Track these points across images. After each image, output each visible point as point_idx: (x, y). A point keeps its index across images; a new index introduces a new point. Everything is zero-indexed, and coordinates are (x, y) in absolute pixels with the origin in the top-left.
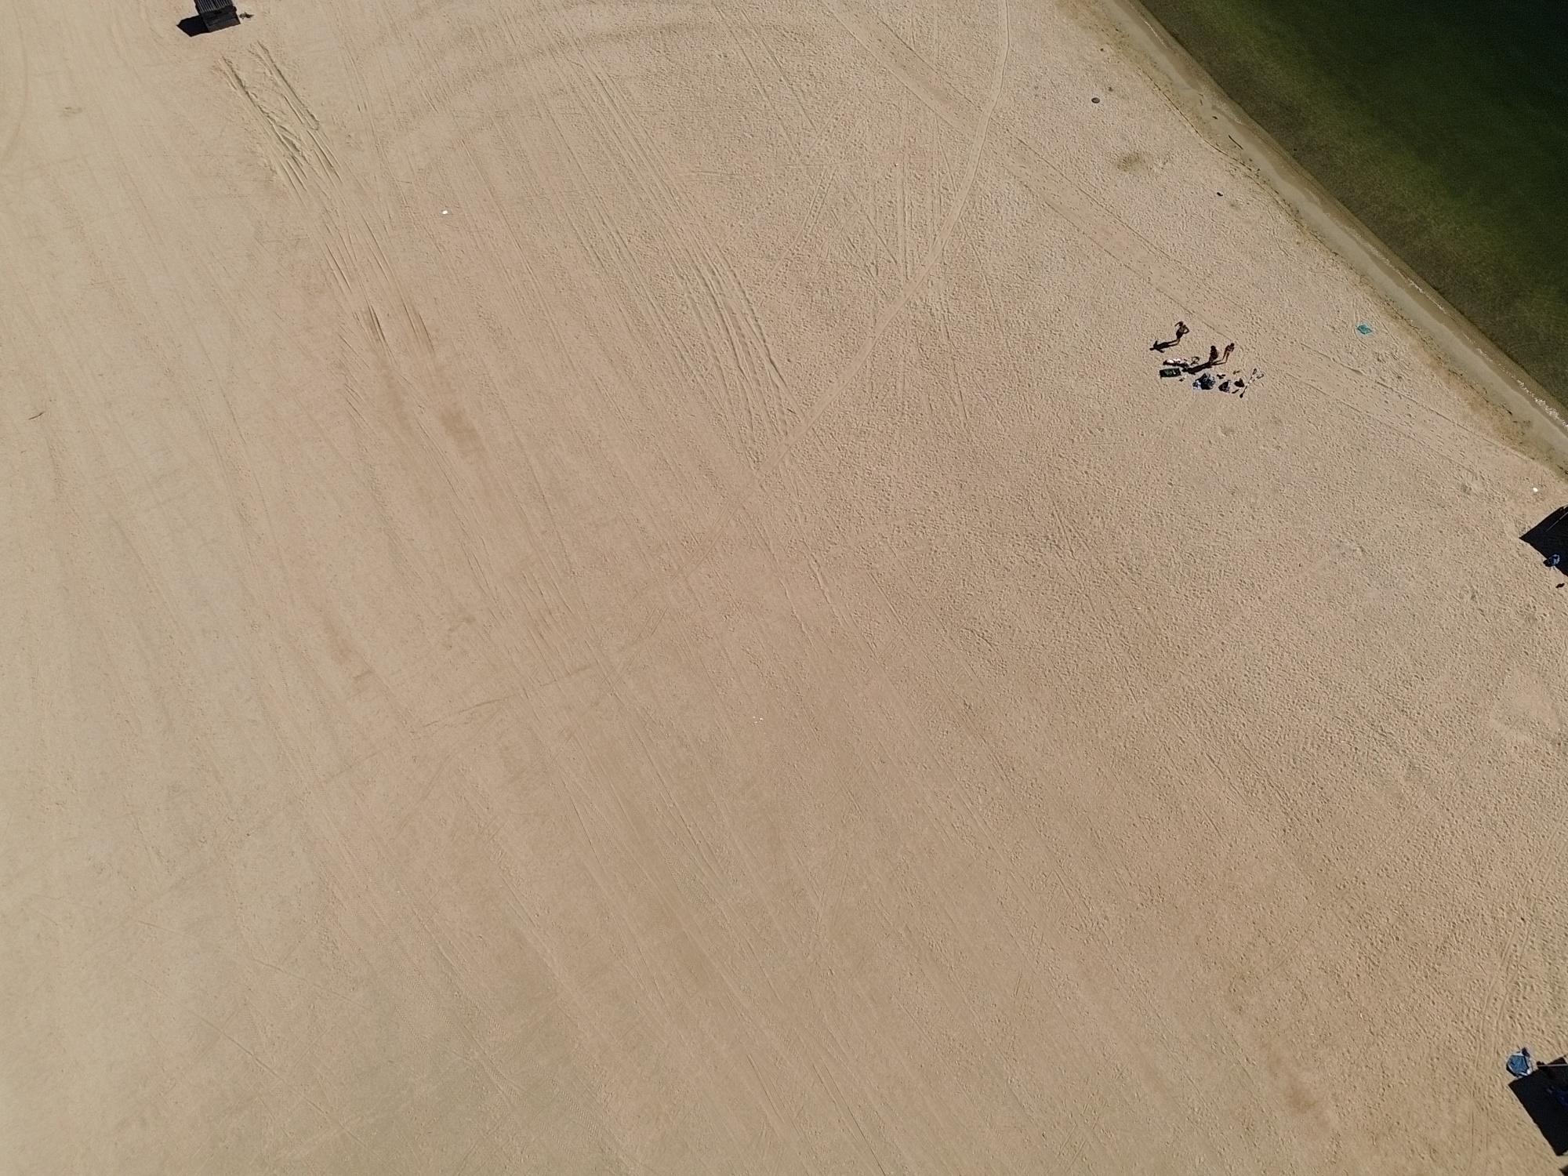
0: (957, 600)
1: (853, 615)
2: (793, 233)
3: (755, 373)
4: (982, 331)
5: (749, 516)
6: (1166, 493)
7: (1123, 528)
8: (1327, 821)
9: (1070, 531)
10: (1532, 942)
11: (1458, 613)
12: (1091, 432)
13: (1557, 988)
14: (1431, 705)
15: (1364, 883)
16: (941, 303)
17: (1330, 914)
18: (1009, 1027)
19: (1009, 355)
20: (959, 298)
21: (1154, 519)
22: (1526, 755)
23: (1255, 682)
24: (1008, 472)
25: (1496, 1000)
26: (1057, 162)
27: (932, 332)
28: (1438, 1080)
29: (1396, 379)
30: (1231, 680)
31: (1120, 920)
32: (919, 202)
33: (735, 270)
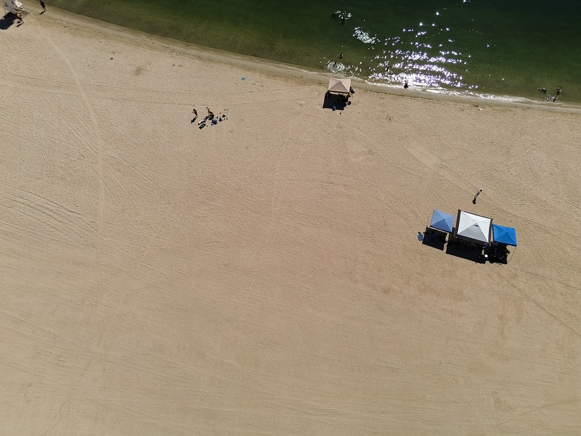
0: (196, 238)
1: (168, 268)
2: (41, 165)
3: (68, 219)
4: (135, 152)
5: (106, 266)
6: (229, 161)
7: (226, 180)
8: (337, 216)
9: (212, 192)
10: (401, 205)
11: (324, 138)
12: (194, 159)
13: (414, 212)
14: (336, 167)
15: (357, 224)
16: (115, 153)
17: (356, 238)
18: (309, 342)
19: (150, 154)
20: (119, 147)
21: (232, 171)
22: (366, 162)
23: (293, 195)
24: (180, 188)
25: (405, 226)
26: (116, 85)
27: (120, 164)
28: (409, 257)
29: (262, 87)
30: (287, 199)
31: (312, 286)
32: (79, 126)
33: (29, 191)
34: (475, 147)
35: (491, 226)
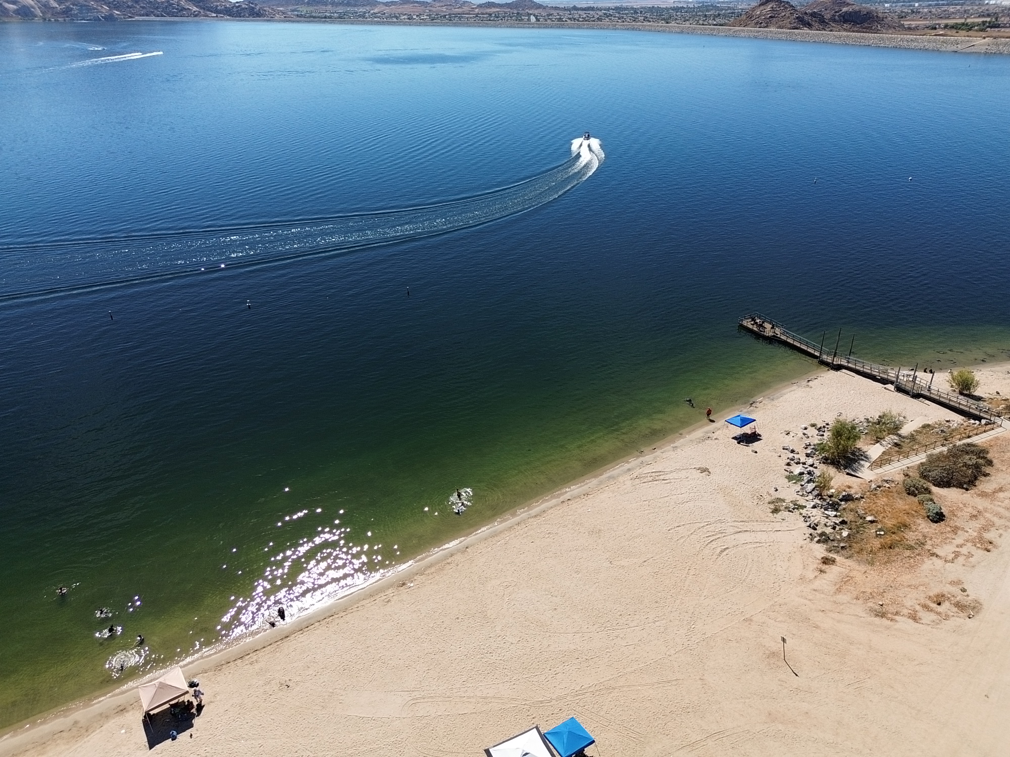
34: (440, 640)
35: (544, 737)
